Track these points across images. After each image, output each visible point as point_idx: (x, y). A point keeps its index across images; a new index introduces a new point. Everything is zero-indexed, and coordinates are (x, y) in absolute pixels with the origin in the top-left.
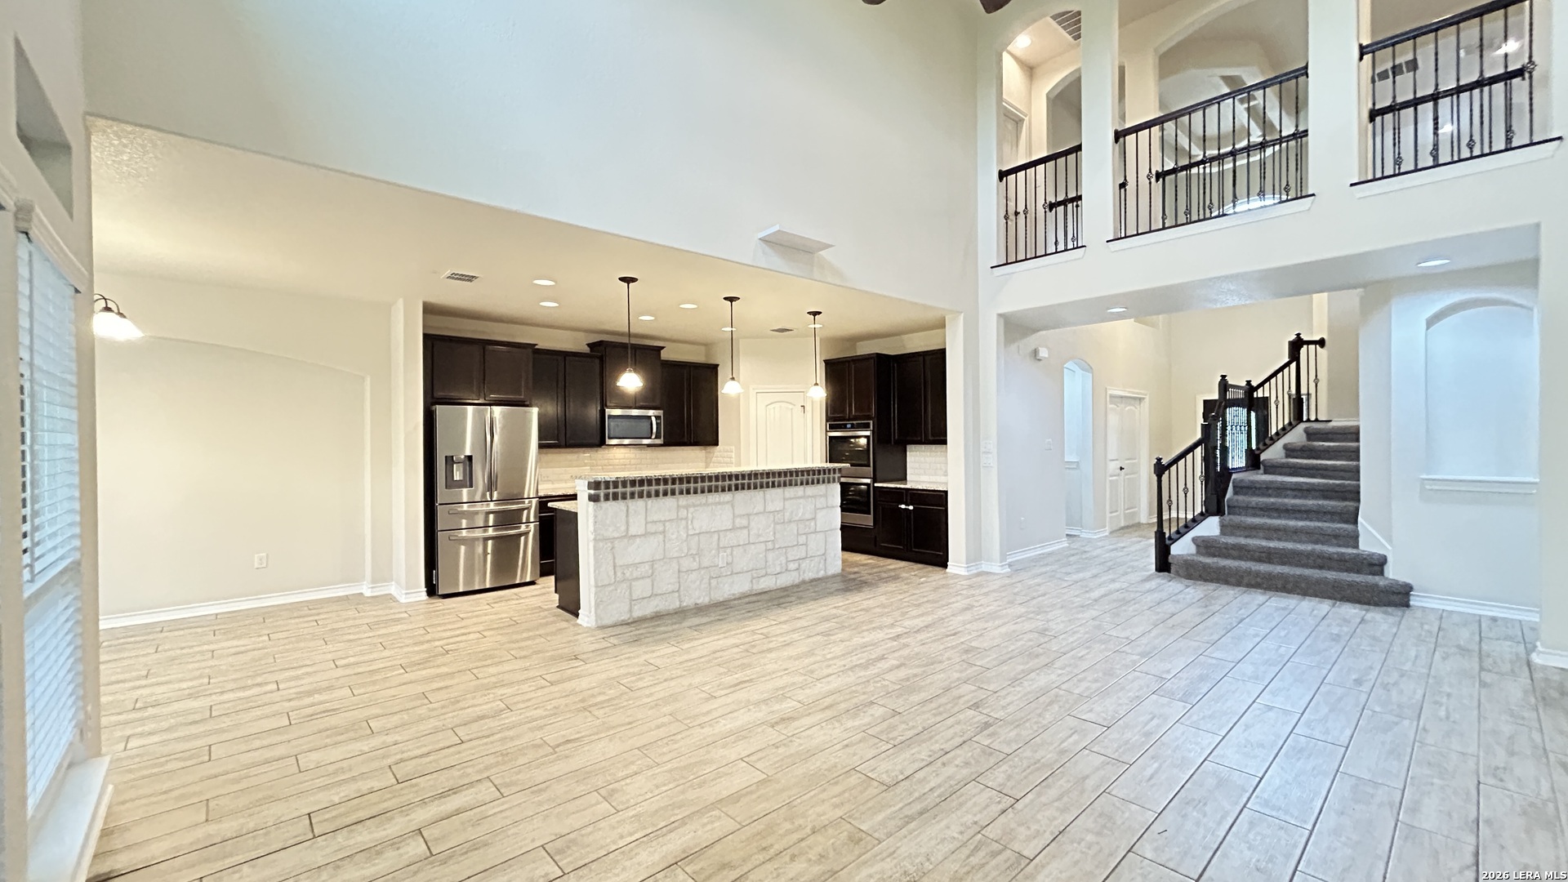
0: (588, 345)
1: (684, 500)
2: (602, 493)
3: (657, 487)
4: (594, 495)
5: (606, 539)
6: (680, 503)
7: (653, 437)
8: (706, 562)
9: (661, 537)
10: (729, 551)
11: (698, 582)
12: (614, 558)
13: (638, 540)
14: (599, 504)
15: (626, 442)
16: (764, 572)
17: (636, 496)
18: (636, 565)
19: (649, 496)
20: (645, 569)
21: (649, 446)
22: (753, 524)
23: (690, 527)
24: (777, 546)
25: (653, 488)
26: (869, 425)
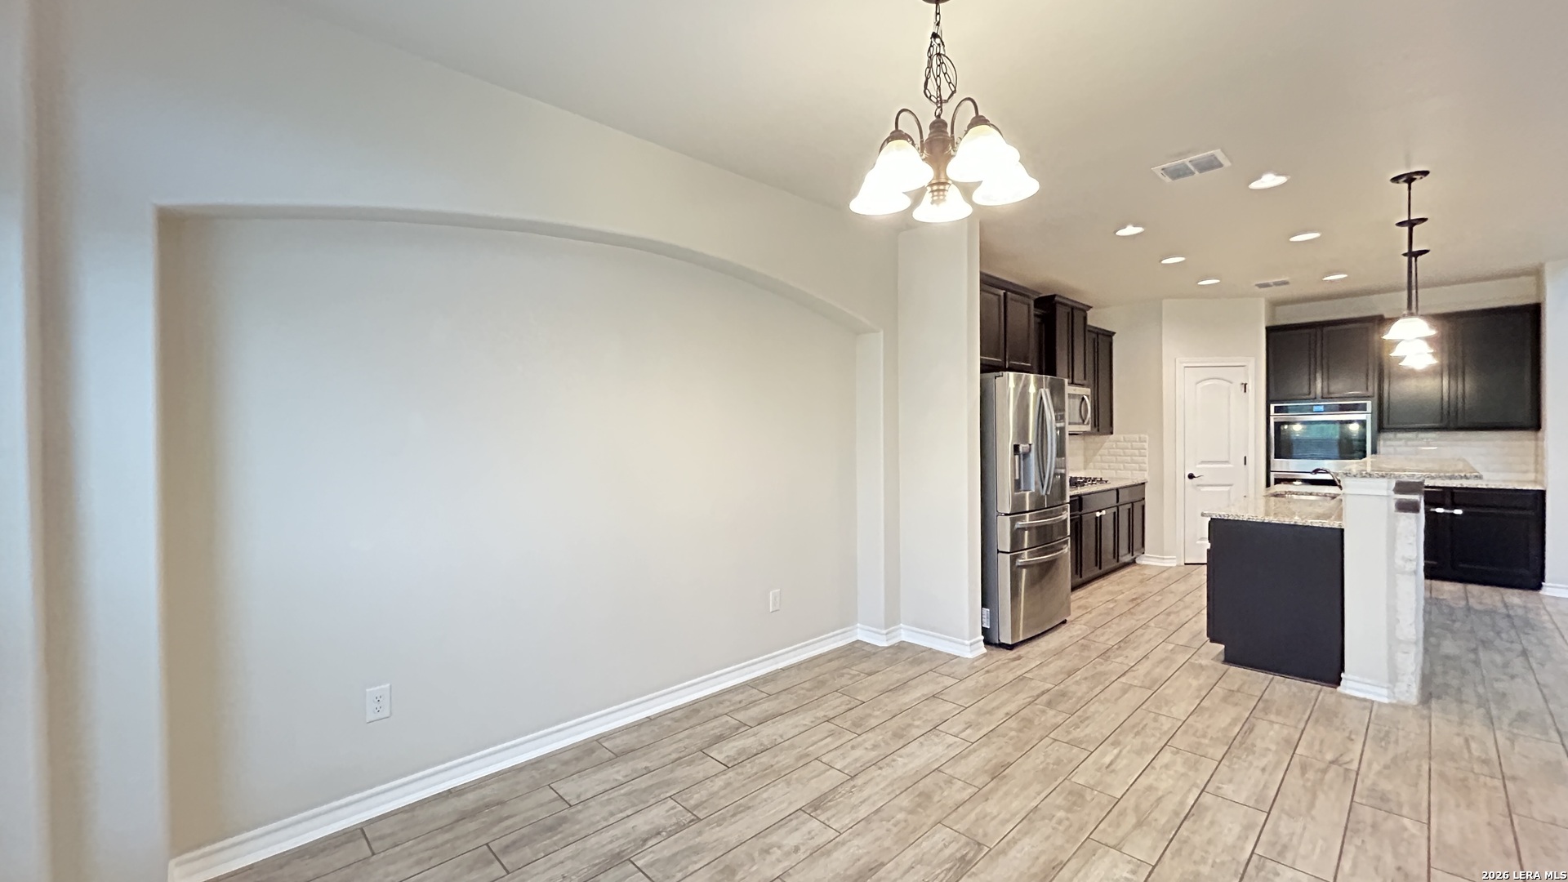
7: (1086, 423)
26: (1363, 407)
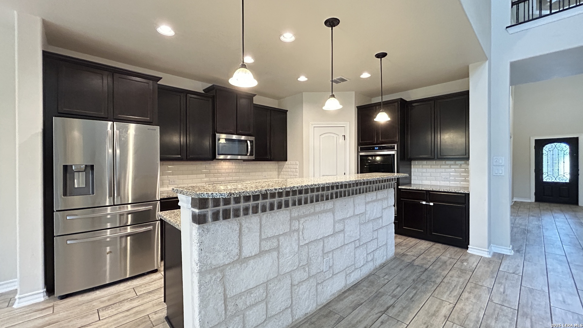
0: (203, 90)
1: (296, 211)
2: (209, 212)
3: (272, 200)
4: (199, 215)
5: (214, 269)
6: (293, 215)
7: (248, 154)
8: (314, 271)
9: (275, 254)
10: (330, 255)
11: (307, 293)
12: (225, 290)
13: (252, 262)
14: (205, 226)
15: (229, 157)
16: (353, 268)
17: (251, 211)
18: (249, 291)
19: (264, 210)
20: (260, 293)
21: (244, 160)
22: (347, 228)
23: (301, 237)
24: (362, 243)
25: (268, 201)
26: (392, 148)
